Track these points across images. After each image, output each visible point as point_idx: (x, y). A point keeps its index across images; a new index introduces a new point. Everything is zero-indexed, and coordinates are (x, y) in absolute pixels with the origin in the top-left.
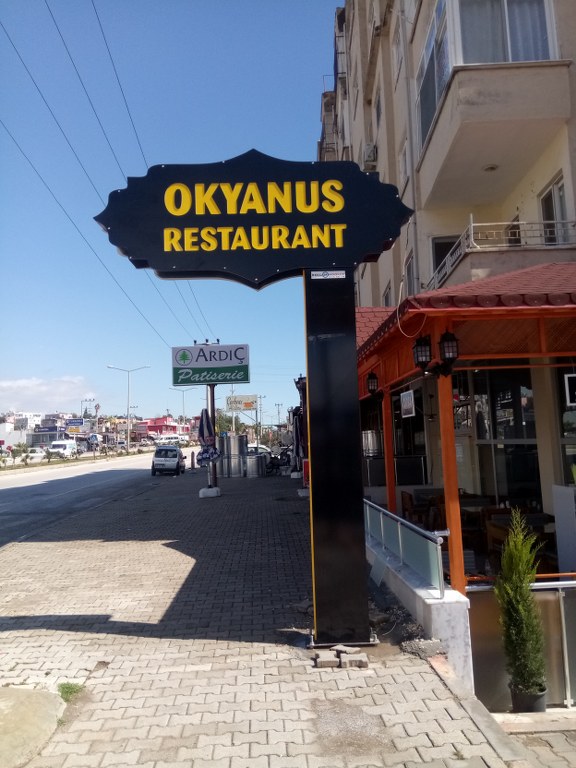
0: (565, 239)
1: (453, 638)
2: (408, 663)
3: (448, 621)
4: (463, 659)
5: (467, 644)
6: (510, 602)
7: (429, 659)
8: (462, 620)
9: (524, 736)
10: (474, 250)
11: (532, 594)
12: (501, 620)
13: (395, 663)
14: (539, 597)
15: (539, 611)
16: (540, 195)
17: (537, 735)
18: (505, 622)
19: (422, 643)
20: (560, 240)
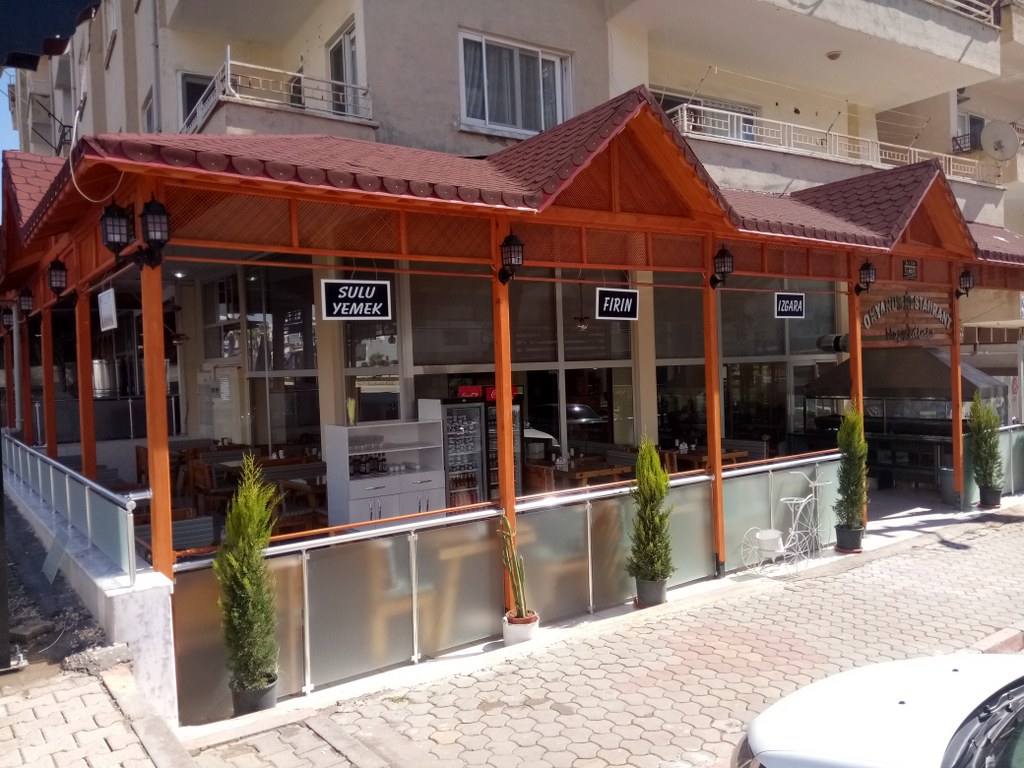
0: (356, 110)
1: (146, 637)
2: (67, 685)
3: (140, 616)
4: (161, 662)
5: (168, 642)
6: (234, 578)
7: (101, 673)
8: (161, 611)
9: (226, 747)
10: (231, 99)
11: (265, 563)
12: (219, 602)
13: (46, 690)
14: (275, 564)
15: (274, 582)
16: (328, 45)
17: (244, 741)
18: (224, 604)
19: (95, 653)
20: (350, 110)
